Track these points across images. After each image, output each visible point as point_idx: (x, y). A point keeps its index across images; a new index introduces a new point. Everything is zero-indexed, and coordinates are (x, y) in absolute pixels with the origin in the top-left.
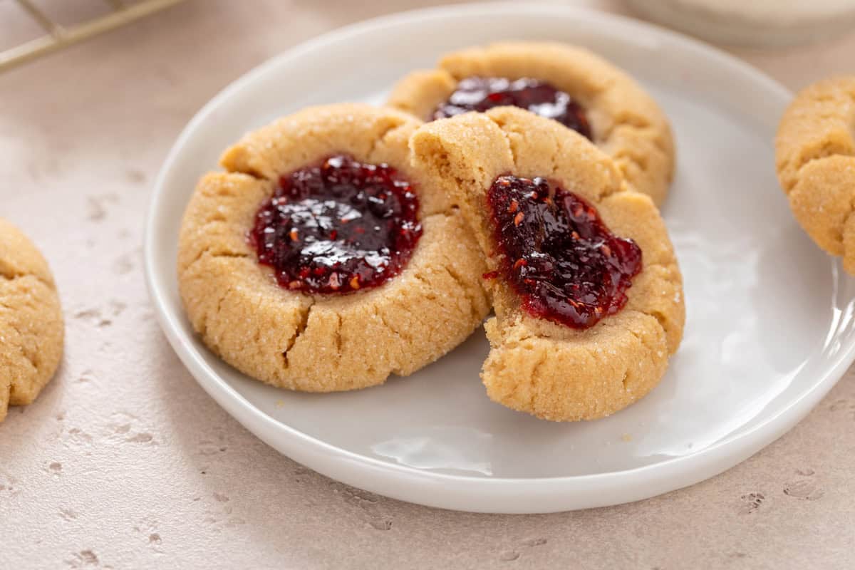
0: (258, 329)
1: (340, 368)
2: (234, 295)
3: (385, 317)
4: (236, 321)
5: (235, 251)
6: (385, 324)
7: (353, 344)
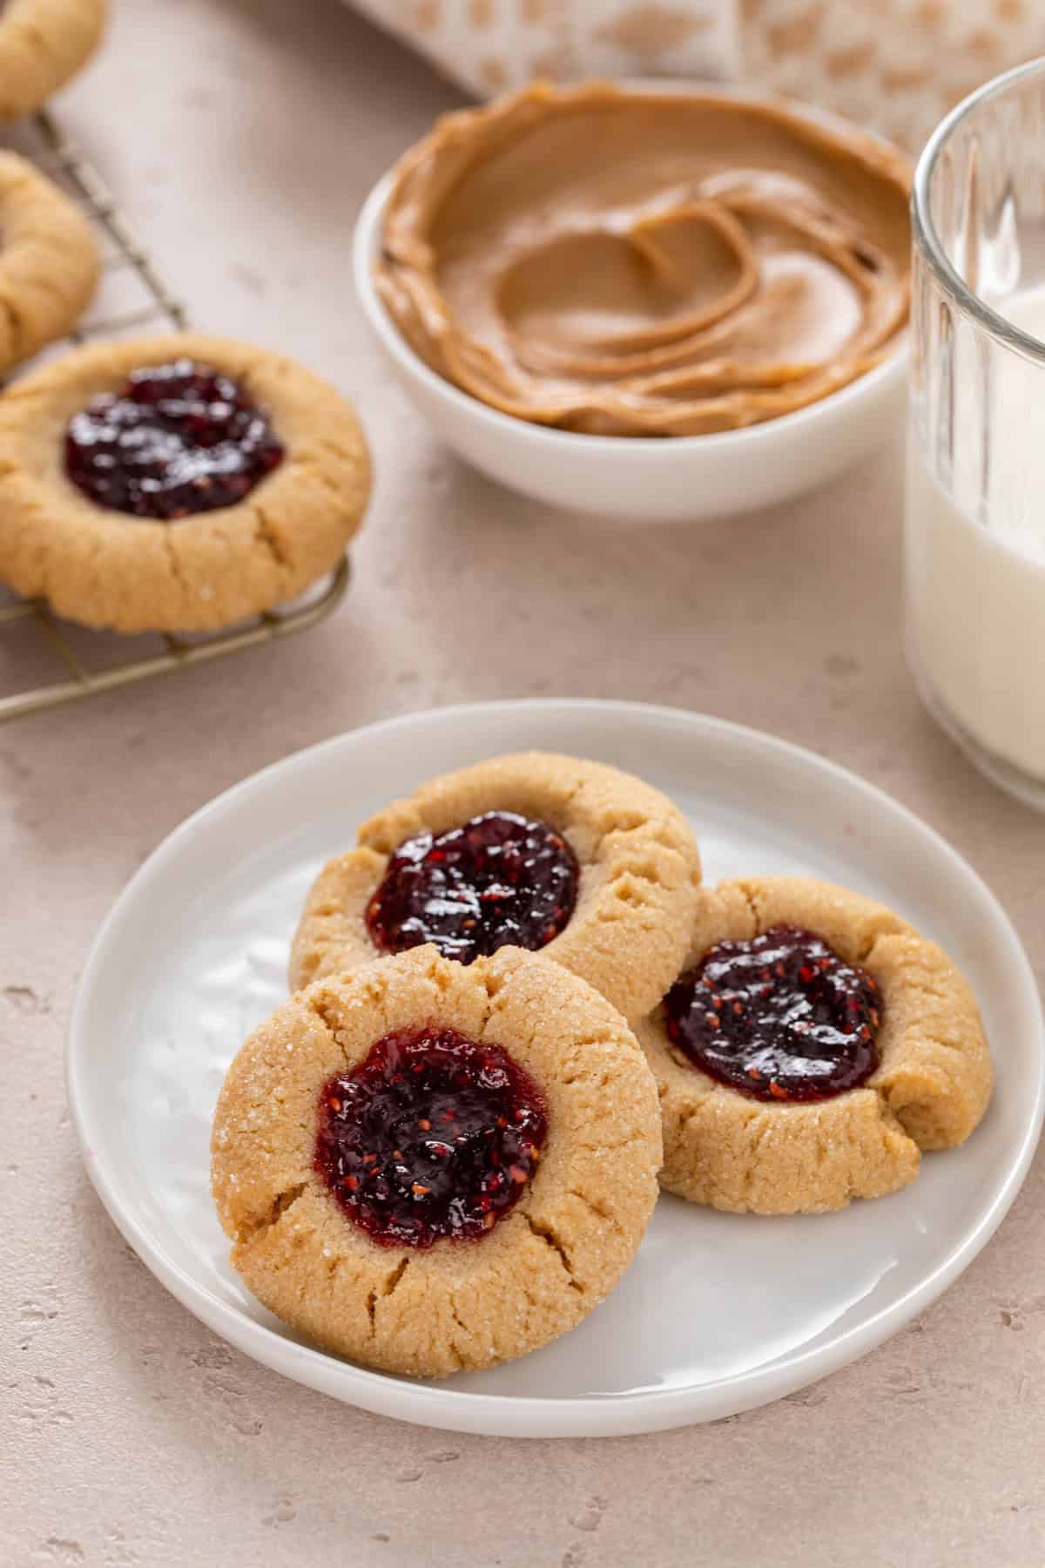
0: (525, 1292)
1: (626, 1229)
2: (462, 1296)
3: (604, 1144)
4: (494, 1313)
5: (395, 1268)
6: (611, 1147)
7: (613, 1197)
